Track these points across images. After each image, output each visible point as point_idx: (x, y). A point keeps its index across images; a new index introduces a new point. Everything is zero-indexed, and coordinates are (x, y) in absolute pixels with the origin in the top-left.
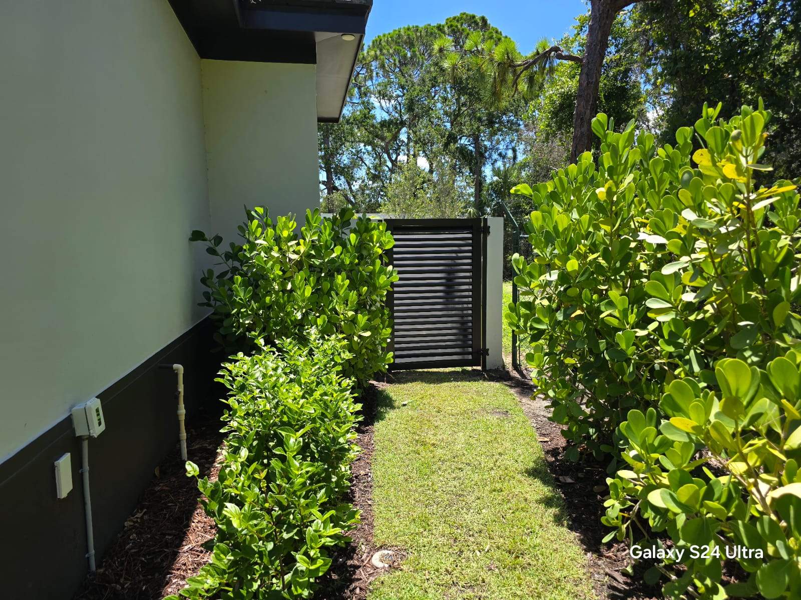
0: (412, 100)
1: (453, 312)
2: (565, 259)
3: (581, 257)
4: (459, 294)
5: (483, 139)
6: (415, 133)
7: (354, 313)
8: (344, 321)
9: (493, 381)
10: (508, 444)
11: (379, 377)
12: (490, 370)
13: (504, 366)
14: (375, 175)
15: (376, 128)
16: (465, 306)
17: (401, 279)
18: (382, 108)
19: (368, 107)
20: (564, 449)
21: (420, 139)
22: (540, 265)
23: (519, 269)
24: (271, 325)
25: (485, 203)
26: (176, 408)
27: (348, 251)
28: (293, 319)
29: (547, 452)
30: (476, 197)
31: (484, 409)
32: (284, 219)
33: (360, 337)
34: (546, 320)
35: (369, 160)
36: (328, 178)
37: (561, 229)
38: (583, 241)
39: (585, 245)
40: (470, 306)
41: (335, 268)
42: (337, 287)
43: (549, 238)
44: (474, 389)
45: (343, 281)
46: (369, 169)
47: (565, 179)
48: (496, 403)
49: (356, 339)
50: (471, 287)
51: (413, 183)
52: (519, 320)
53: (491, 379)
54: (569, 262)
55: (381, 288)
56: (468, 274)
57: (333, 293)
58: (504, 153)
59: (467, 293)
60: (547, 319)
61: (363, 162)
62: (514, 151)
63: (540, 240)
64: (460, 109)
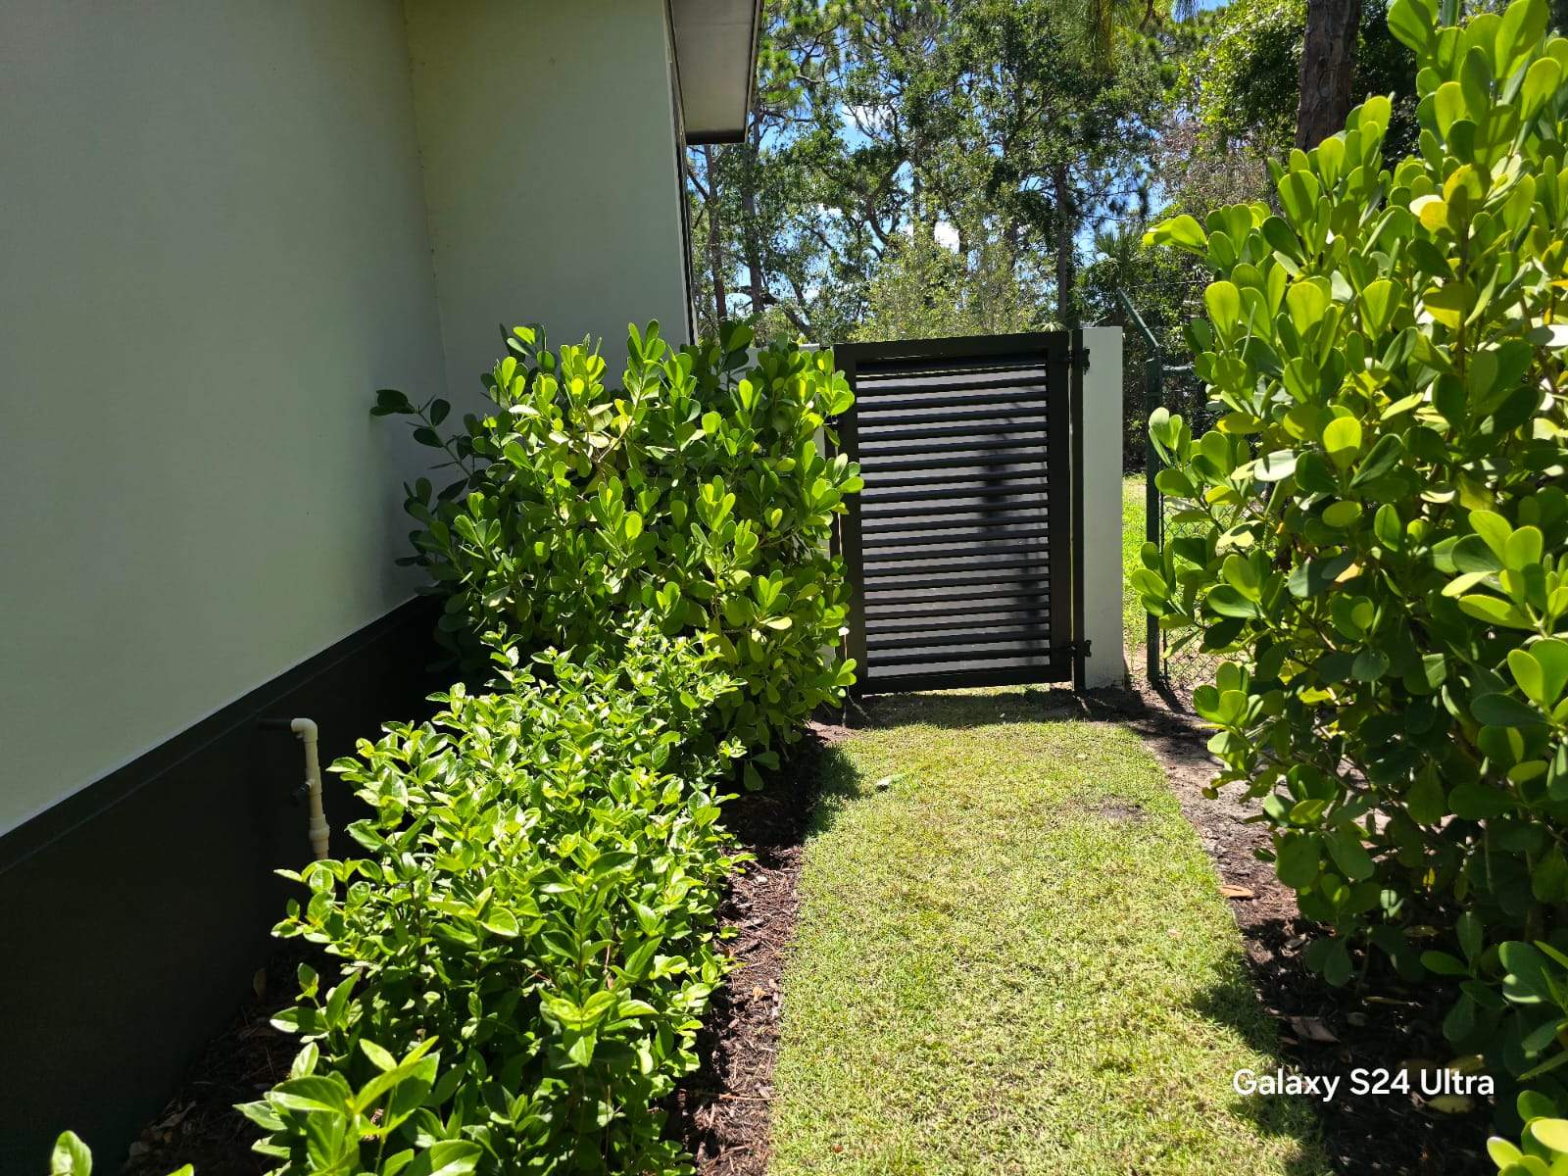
0: (919, 100)
1: (1003, 557)
2: (1316, 415)
3: (1363, 407)
4: (1015, 514)
5: (1075, 177)
6: (928, 171)
7: (748, 574)
8: (727, 592)
9: (1102, 719)
10: (1142, 907)
11: (828, 714)
12: (1095, 691)
13: (1127, 680)
14: (849, 266)
15: (846, 167)
16: (1032, 541)
17: (868, 485)
18: (860, 126)
19: (829, 123)
20: (1300, 925)
21: (938, 184)
22: (1232, 438)
23: (1168, 450)
24: (551, 609)
25: (1080, 311)
26: (307, 825)
27: (735, 424)
28: (600, 592)
29: (1251, 933)
30: (1060, 302)
31: (1079, 800)
32: (575, 350)
33: (767, 632)
34: (1254, 594)
35: (835, 238)
36: (753, 278)
37: (1301, 329)
38: (1368, 361)
39: (1375, 373)
40: (1044, 540)
41: (705, 464)
42: (704, 513)
43: (1261, 363)
44: (1057, 741)
45: (717, 497)
46: (835, 254)
47: (1312, 182)
48: (1110, 783)
49: (756, 635)
50: (1045, 496)
51: (924, 274)
52: (1172, 588)
53: (1099, 714)
54: (1332, 424)
55: (817, 510)
56: (1036, 466)
57: (695, 527)
58: (1120, 202)
59: (1035, 512)
60: (1256, 591)
61: (825, 243)
62: (1143, 195)
63: (1235, 364)
64: (1022, 113)
